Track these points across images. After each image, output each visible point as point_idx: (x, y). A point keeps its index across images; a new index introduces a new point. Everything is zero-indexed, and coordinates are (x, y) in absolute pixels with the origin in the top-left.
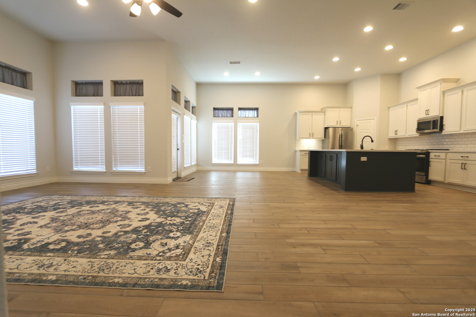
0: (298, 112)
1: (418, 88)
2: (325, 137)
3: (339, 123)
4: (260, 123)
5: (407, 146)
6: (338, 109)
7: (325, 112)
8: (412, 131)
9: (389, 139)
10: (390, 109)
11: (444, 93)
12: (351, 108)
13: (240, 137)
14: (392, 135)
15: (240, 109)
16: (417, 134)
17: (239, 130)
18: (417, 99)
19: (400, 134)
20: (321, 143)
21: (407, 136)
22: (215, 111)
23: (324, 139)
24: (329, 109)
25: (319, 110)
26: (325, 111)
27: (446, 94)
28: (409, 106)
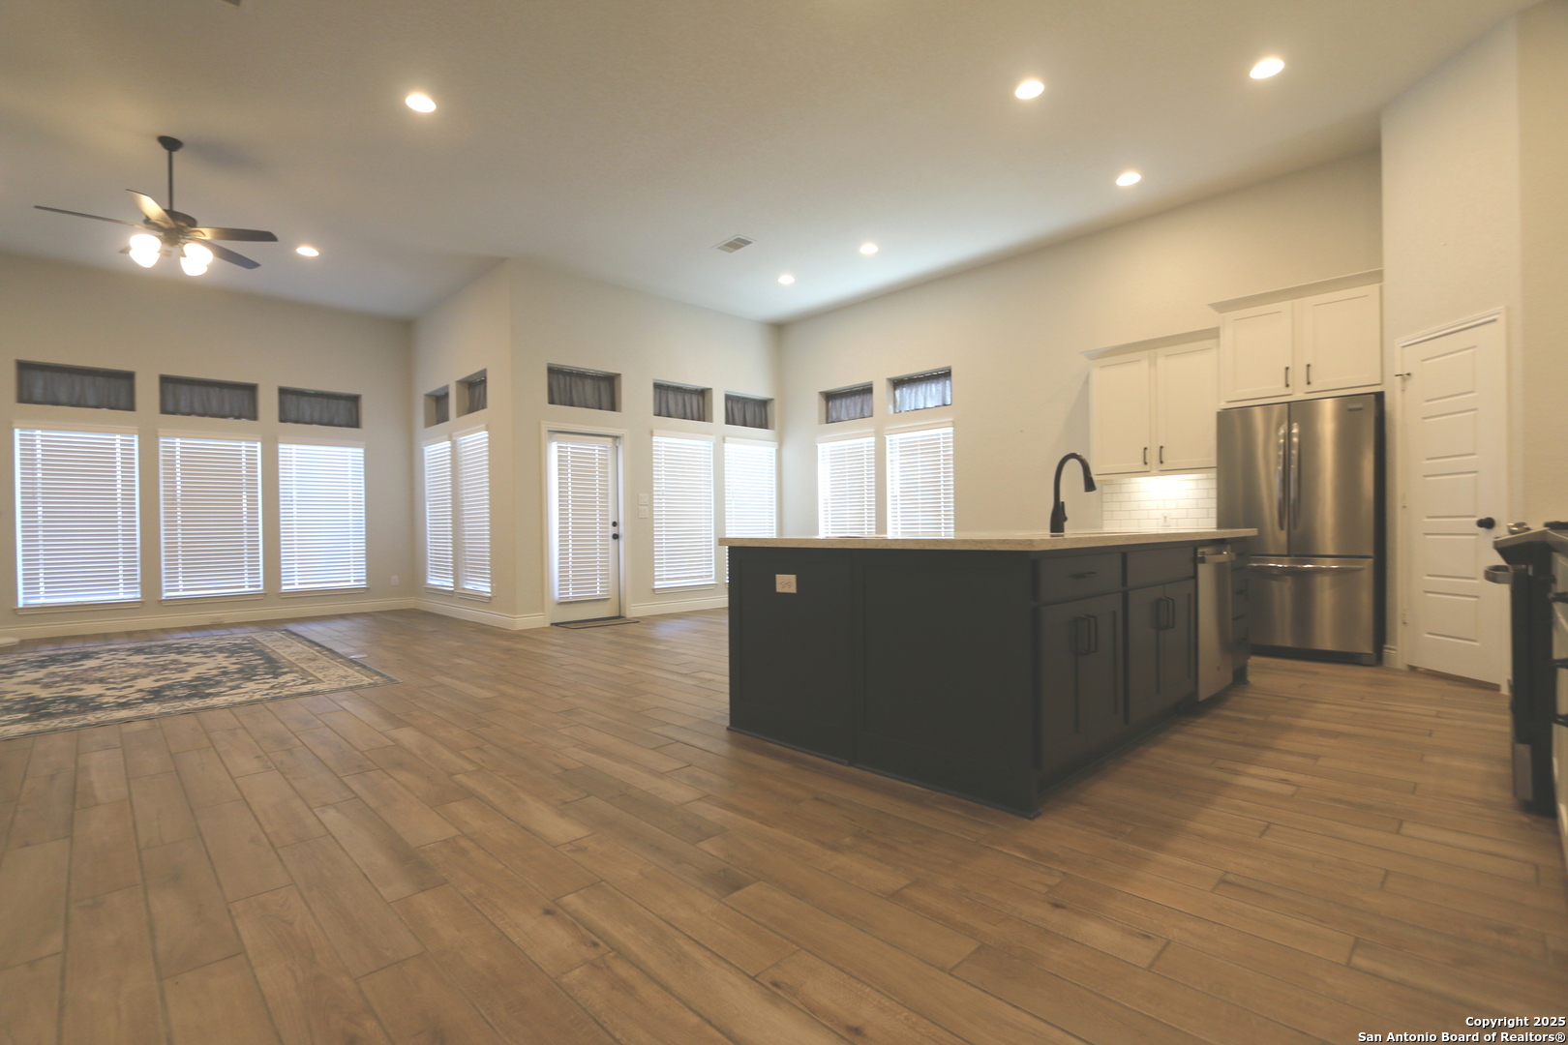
3: (1298, 377)
4: (954, 424)
7: (1216, 335)
12: (1378, 277)
13: (893, 487)
15: (898, 383)
17: (892, 461)
22: (830, 404)
24: (1231, 315)
26: (1218, 328)
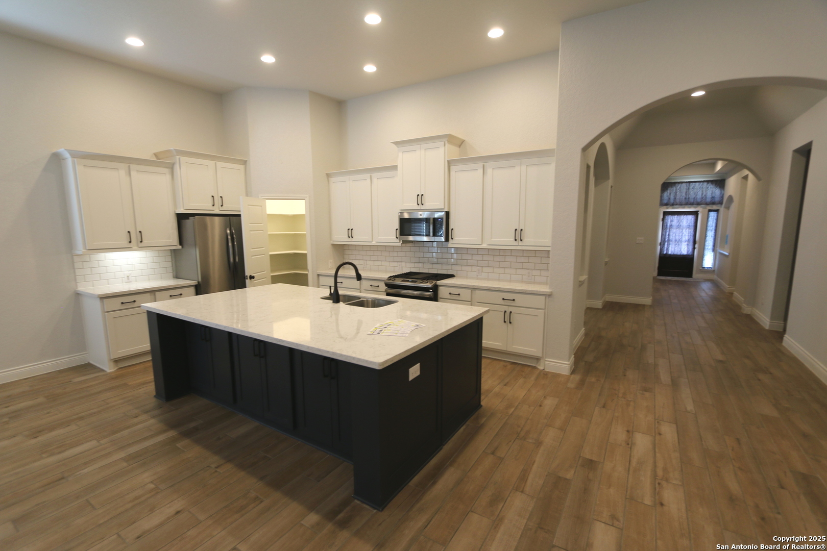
0: (67, 155)
1: (396, 143)
2: (181, 243)
3: (218, 201)
5: (368, 262)
6: (211, 163)
7: (171, 167)
8: (389, 234)
9: (333, 244)
10: (332, 180)
11: (450, 163)
12: (245, 163)
14: (341, 237)
16: (397, 240)
18: (395, 168)
19: (360, 238)
20: (169, 258)
21: (374, 243)
23: (180, 247)
24: (184, 159)
25: (147, 155)
26: (173, 164)
27: (453, 168)
28: (375, 180)
